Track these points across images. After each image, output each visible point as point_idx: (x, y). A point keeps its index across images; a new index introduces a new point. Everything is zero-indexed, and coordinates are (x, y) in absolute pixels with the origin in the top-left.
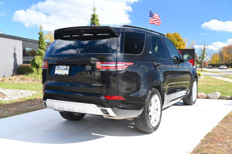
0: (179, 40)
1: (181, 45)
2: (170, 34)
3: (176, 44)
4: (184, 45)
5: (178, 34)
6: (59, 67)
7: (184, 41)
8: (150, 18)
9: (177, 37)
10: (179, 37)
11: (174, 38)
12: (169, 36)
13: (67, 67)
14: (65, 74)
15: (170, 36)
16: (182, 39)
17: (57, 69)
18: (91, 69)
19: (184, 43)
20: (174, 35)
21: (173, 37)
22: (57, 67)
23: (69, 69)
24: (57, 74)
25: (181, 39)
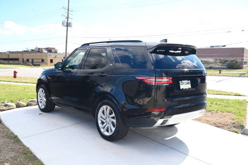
13: (188, 81)
14: (189, 88)
17: (181, 84)
22: (180, 82)
23: (190, 83)
24: (183, 89)
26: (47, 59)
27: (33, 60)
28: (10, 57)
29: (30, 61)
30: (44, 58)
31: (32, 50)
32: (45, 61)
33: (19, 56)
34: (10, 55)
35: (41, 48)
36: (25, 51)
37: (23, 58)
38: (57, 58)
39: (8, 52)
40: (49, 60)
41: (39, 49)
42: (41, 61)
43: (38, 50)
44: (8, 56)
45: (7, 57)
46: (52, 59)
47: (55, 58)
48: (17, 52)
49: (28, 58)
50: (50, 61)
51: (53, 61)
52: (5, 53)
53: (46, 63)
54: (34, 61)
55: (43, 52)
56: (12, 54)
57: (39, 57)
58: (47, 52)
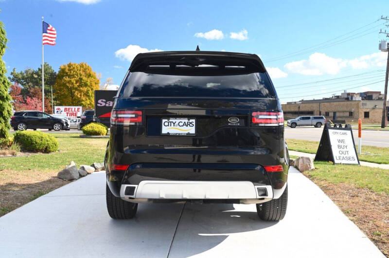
0: (89, 76)
1: (93, 84)
2: (75, 65)
3: (84, 81)
4: (98, 83)
5: (87, 65)
6: (170, 121)
7: (97, 77)
8: (44, 34)
9: (85, 69)
10: (89, 70)
11: (81, 72)
12: (72, 68)
13: (189, 120)
14: (189, 134)
15: (74, 68)
16: (95, 74)
17: (166, 124)
18: (239, 124)
19: (98, 81)
20: (81, 67)
21: (80, 70)
22: (164, 121)
23: (194, 124)
24: (168, 133)
25: (92, 73)
26: (358, 112)
27: (335, 113)
28: (302, 109)
29: (331, 114)
30: (353, 110)
31: (338, 97)
32: (355, 115)
33: (314, 108)
34: (301, 106)
35: (352, 93)
36: (326, 99)
37: (321, 110)
38: (378, 110)
39: (300, 101)
40: (361, 114)
41: (348, 94)
42: (348, 114)
43: (346, 96)
44: (299, 107)
45: (296, 110)
46: (368, 111)
47: (373, 109)
48: (314, 101)
49: (327, 111)
50: (363, 114)
51: (370, 114)
52: (295, 102)
53: (356, 119)
54: (338, 114)
55: (354, 99)
56: (304, 105)
57: (345, 109)
58: (360, 99)
